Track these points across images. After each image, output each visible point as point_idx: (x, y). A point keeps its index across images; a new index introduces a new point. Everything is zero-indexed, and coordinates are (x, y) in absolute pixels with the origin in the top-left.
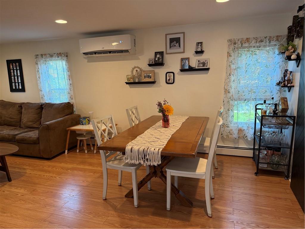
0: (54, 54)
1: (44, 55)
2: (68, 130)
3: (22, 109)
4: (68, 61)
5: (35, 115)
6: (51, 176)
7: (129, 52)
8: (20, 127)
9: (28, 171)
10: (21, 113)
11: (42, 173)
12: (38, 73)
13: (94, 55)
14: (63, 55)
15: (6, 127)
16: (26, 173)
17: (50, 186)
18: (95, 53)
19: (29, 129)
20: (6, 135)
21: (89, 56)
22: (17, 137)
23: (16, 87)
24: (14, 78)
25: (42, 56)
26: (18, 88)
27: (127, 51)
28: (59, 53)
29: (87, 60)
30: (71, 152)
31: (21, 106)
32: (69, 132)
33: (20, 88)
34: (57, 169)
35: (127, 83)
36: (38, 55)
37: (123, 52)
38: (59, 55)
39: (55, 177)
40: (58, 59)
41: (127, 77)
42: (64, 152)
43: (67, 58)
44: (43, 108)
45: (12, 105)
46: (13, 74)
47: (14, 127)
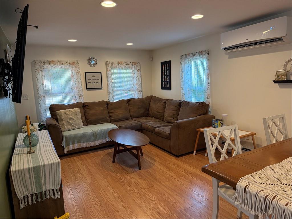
0: (197, 52)
1: (187, 55)
2: (198, 131)
3: (166, 105)
4: (209, 59)
5: (174, 111)
6: (172, 176)
7: (282, 39)
8: (163, 120)
9: (156, 164)
10: (165, 108)
11: (166, 170)
12: (182, 73)
13: (236, 50)
14: (204, 53)
15: (153, 119)
16: (154, 165)
17: (166, 188)
18: (237, 47)
19: (168, 124)
20: (149, 126)
21: (230, 51)
22: (156, 130)
23: (165, 86)
24: (165, 77)
25: (186, 56)
26: (166, 86)
27: (280, 39)
28: (201, 51)
29: (228, 56)
30: (199, 153)
31: (166, 102)
32: (199, 133)
33: (168, 86)
34: (180, 170)
35: (275, 82)
36: (183, 55)
37: (274, 41)
38: (201, 53)
39: (174, 179)
40: (200, 57)
41: (276, 74)
42: (192, 152)
43: (208, 56)
44: (181, 106)
45: (160, 100)
46: (164, 74)
47: (158, 120)
